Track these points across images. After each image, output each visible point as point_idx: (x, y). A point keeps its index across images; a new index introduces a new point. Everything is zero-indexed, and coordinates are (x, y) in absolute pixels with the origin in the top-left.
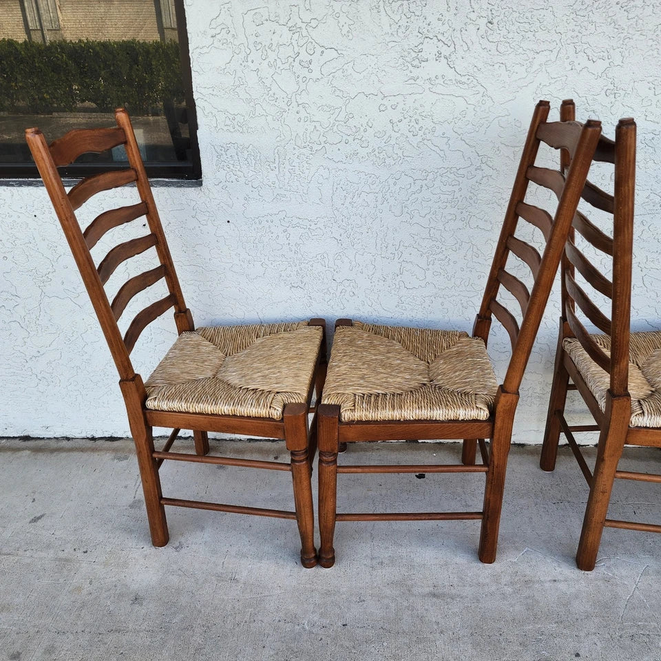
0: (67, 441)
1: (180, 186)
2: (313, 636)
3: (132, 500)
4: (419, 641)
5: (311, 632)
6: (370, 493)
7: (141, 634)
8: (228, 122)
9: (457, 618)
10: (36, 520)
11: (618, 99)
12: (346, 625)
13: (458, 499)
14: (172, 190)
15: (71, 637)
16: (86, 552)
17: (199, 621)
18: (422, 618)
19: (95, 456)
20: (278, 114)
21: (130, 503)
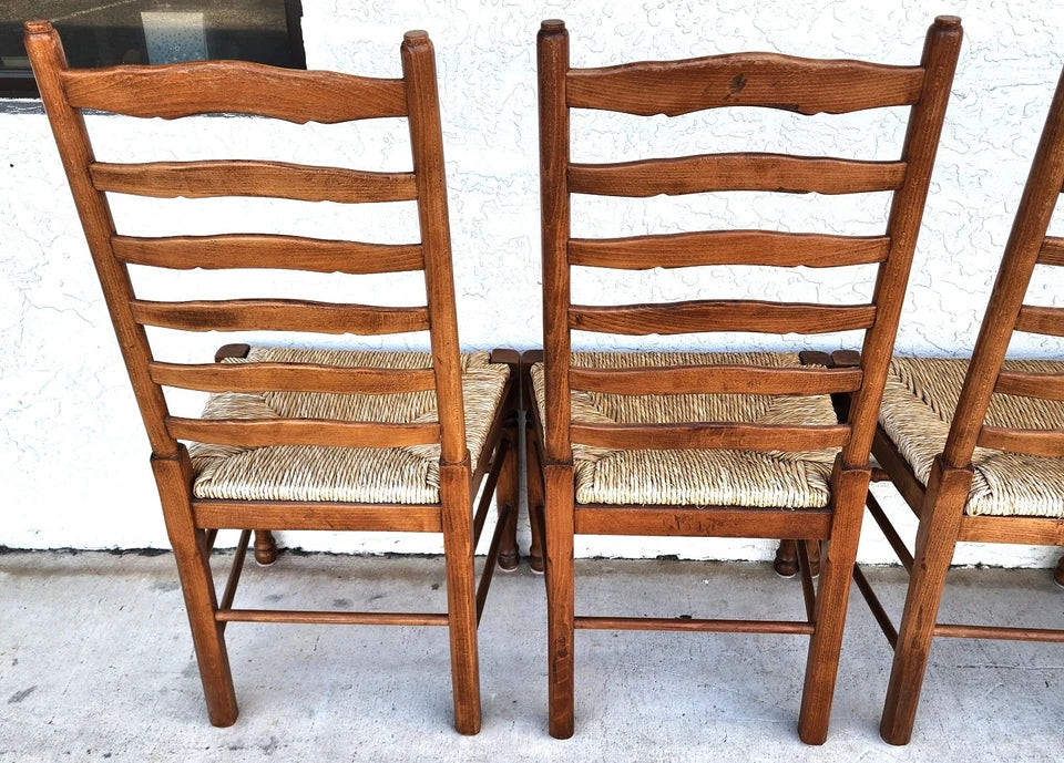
0: (71, 556)
3: (188, 660)
6: (598, 650)
8: (357, 4)
10: (18, 700)
16: (108, 756)
19: (121, 583)
21: (183, 667)
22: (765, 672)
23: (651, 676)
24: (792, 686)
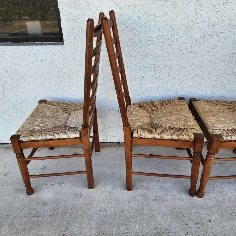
1: (55, 45)
2: (111, 216)
3: (43, 166)
4: (151, 217)
5: (110, 215)
7: (46, 217)
8: (73, 18)
9: (165, 208)
10: (6, 175)
11: (228, 6)
12: (123, 212)
13: (165, 163)
14: (52, 46)
15: (20, 219)
16: (25, 186)
17: (68, 212)
18: (152, 209)
20: (93, 14)
21: (42, 168)
22: (168, 166)
23: (144, 167)
24: (174, 169)
